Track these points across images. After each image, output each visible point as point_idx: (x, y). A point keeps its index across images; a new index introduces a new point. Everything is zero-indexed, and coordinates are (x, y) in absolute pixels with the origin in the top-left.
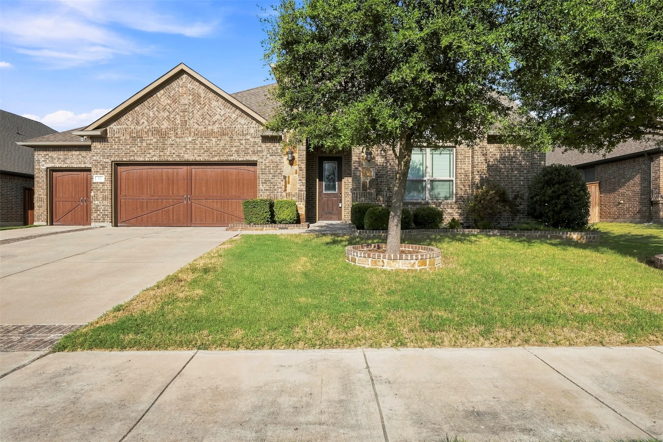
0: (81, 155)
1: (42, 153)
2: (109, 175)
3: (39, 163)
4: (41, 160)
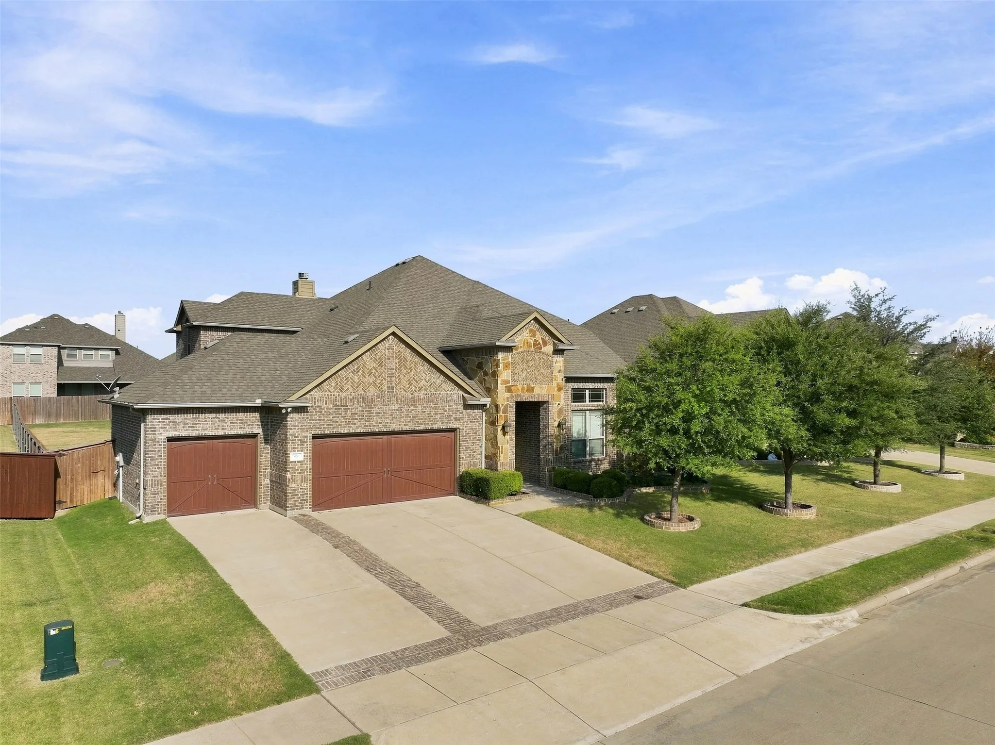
0: (218, 418)
1: (159, 417)
2: (309, 451)
3: (154, 430)
4: (157, 426)
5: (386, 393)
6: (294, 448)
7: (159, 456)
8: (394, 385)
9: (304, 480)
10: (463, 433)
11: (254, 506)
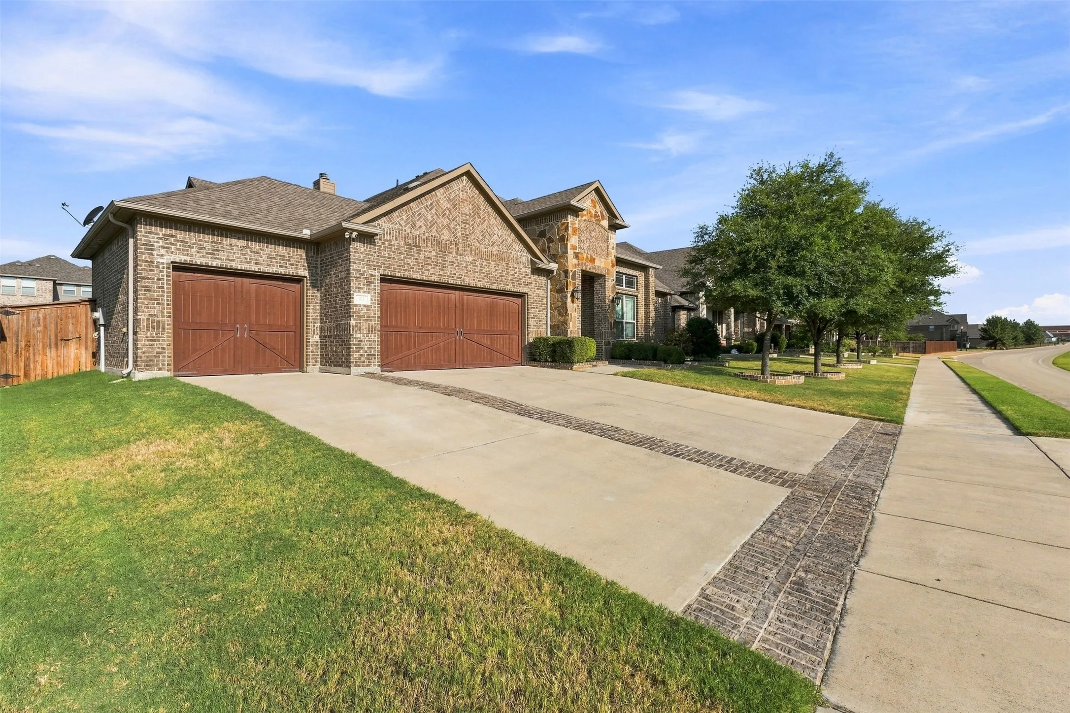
0: (249, 247)
1: (158, 231)
3: (150, 248)
4: (155, 244)
5: (461, 240)
6: (359, 288)
7: (159, 287)
8: (468, 233)
9: (371, 330)
10: (531, 300)
11: (298, 369)
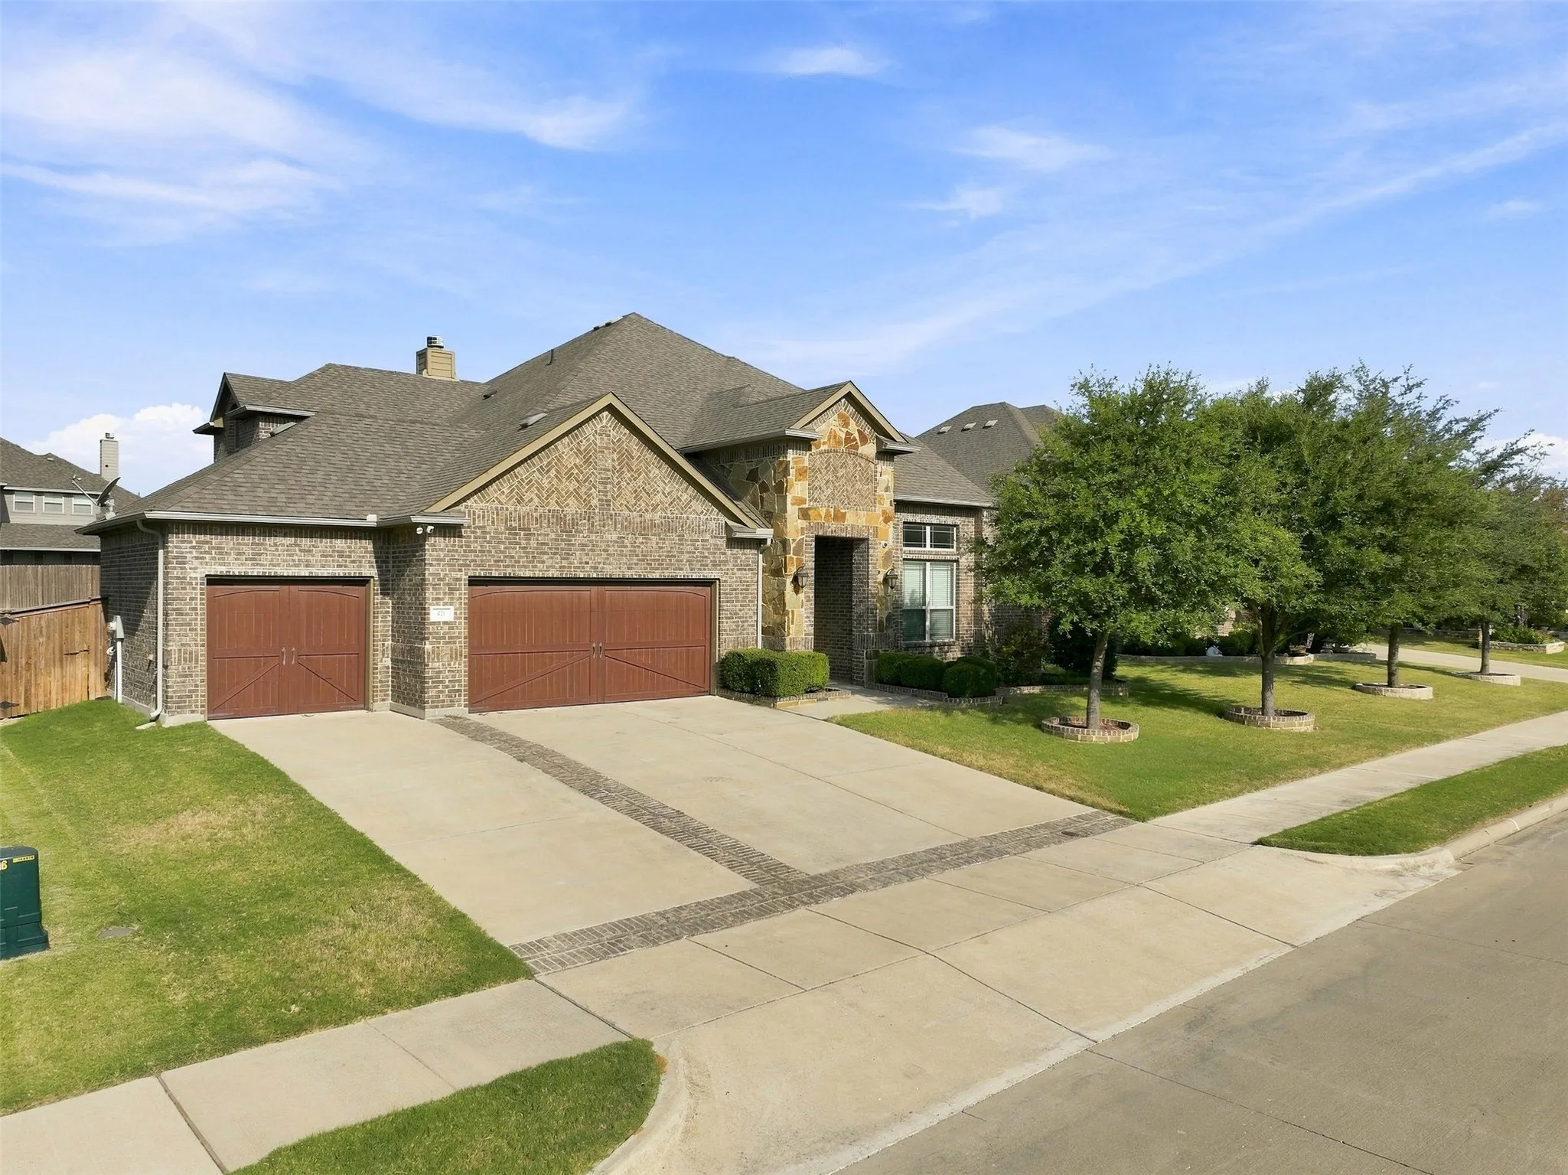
0: (298, 545)
1: (191, 539)
2: (463, 606)
3: (182, 560)
4: (188, 555)
5: (597, 511)
6: (438, 599)
7: (192, 609)
8: (609, 497)
9: (454, 656)
10: (725, 588)
11: (363, 706)
